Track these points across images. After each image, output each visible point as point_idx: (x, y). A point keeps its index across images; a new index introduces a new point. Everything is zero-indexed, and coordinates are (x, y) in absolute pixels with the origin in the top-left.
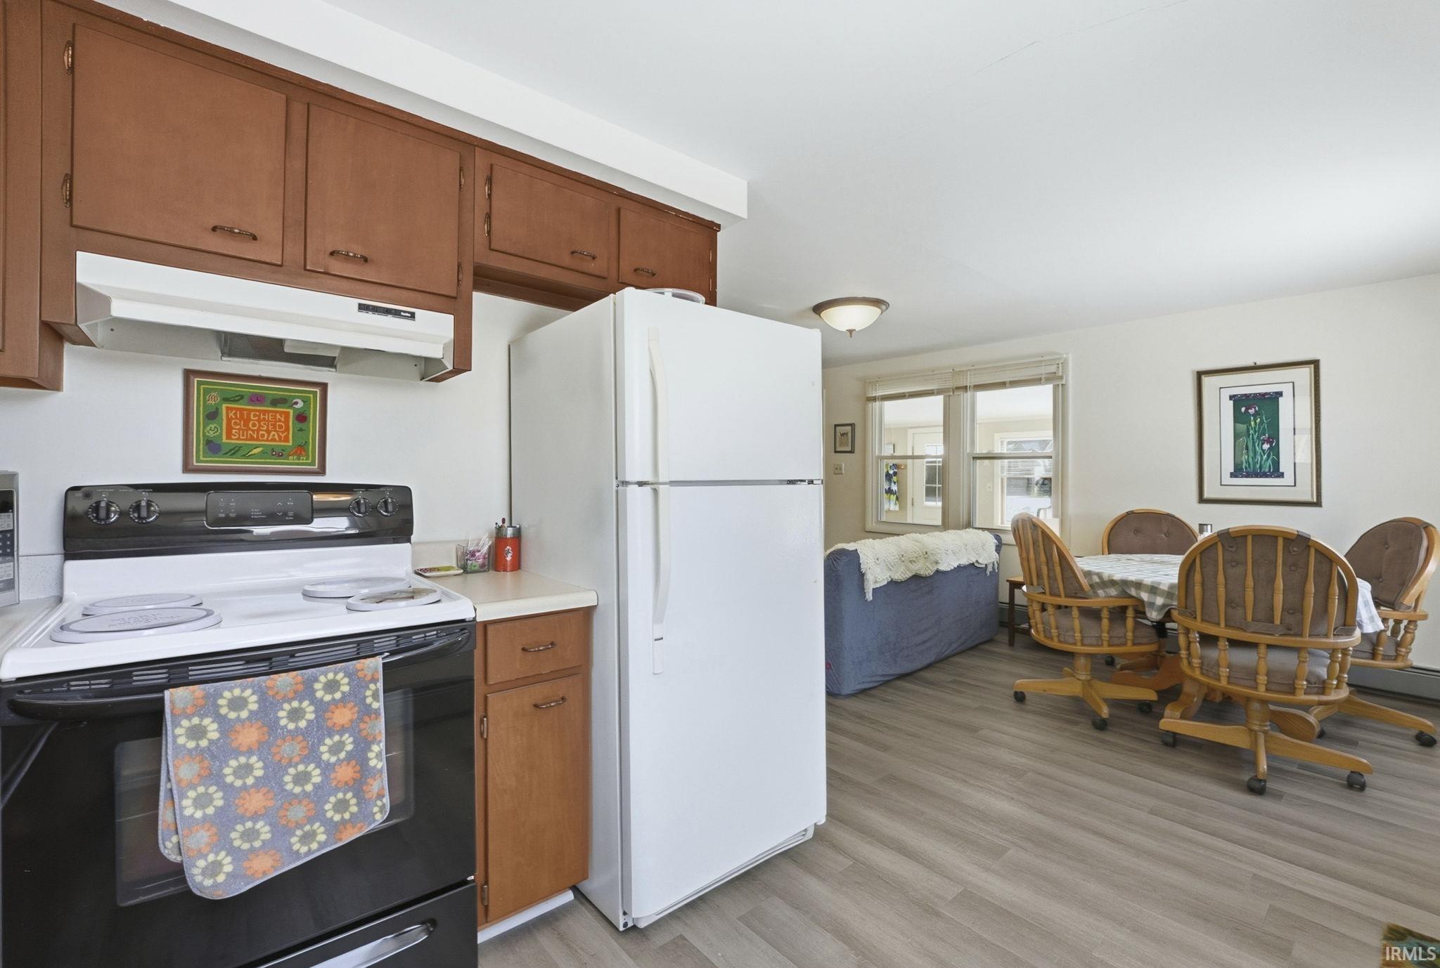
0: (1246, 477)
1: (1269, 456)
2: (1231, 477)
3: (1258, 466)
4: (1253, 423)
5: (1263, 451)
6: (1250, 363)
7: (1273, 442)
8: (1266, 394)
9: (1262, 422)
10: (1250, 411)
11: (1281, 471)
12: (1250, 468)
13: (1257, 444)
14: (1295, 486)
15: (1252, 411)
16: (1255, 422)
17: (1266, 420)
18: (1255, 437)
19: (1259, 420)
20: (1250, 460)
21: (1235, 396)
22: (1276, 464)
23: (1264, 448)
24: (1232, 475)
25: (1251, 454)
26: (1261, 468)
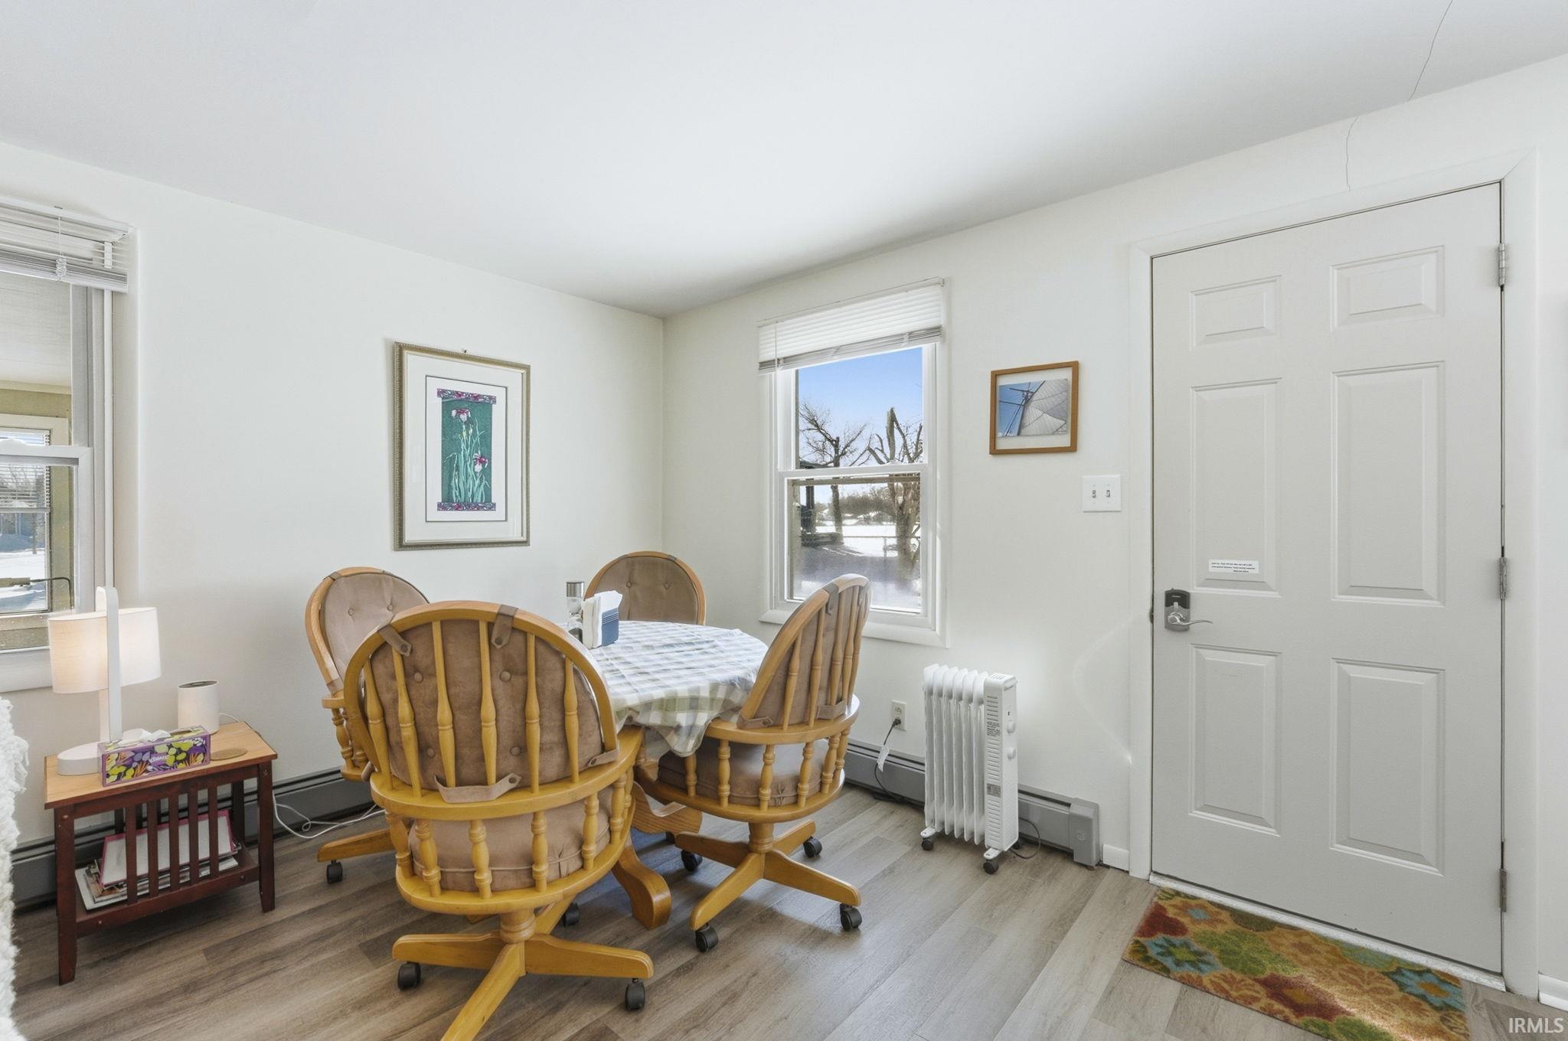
0: (457, 509)
1: (481, 481)
2: (438, 510)
3: (470, 494)
4: (464, 434)
5: (475, 473)
6: (459, 350)
7: (485, 462)
8: (479, 396)
9: (474, 435)
10: (462, 416)
11: (493, 501)
12: (460, 495)
13: (468, 464)
14: (506, 520)
15: (464, 417)
16: (468, 433)
17: (480, 432)
18: (468, 453)
19: (471, 430)
20: (461, 485)
21: (444, 391)
22: (488, 491)
23: (476, 470)
24: (442, 507)
25: (463, 478)
26: (473, 496)
